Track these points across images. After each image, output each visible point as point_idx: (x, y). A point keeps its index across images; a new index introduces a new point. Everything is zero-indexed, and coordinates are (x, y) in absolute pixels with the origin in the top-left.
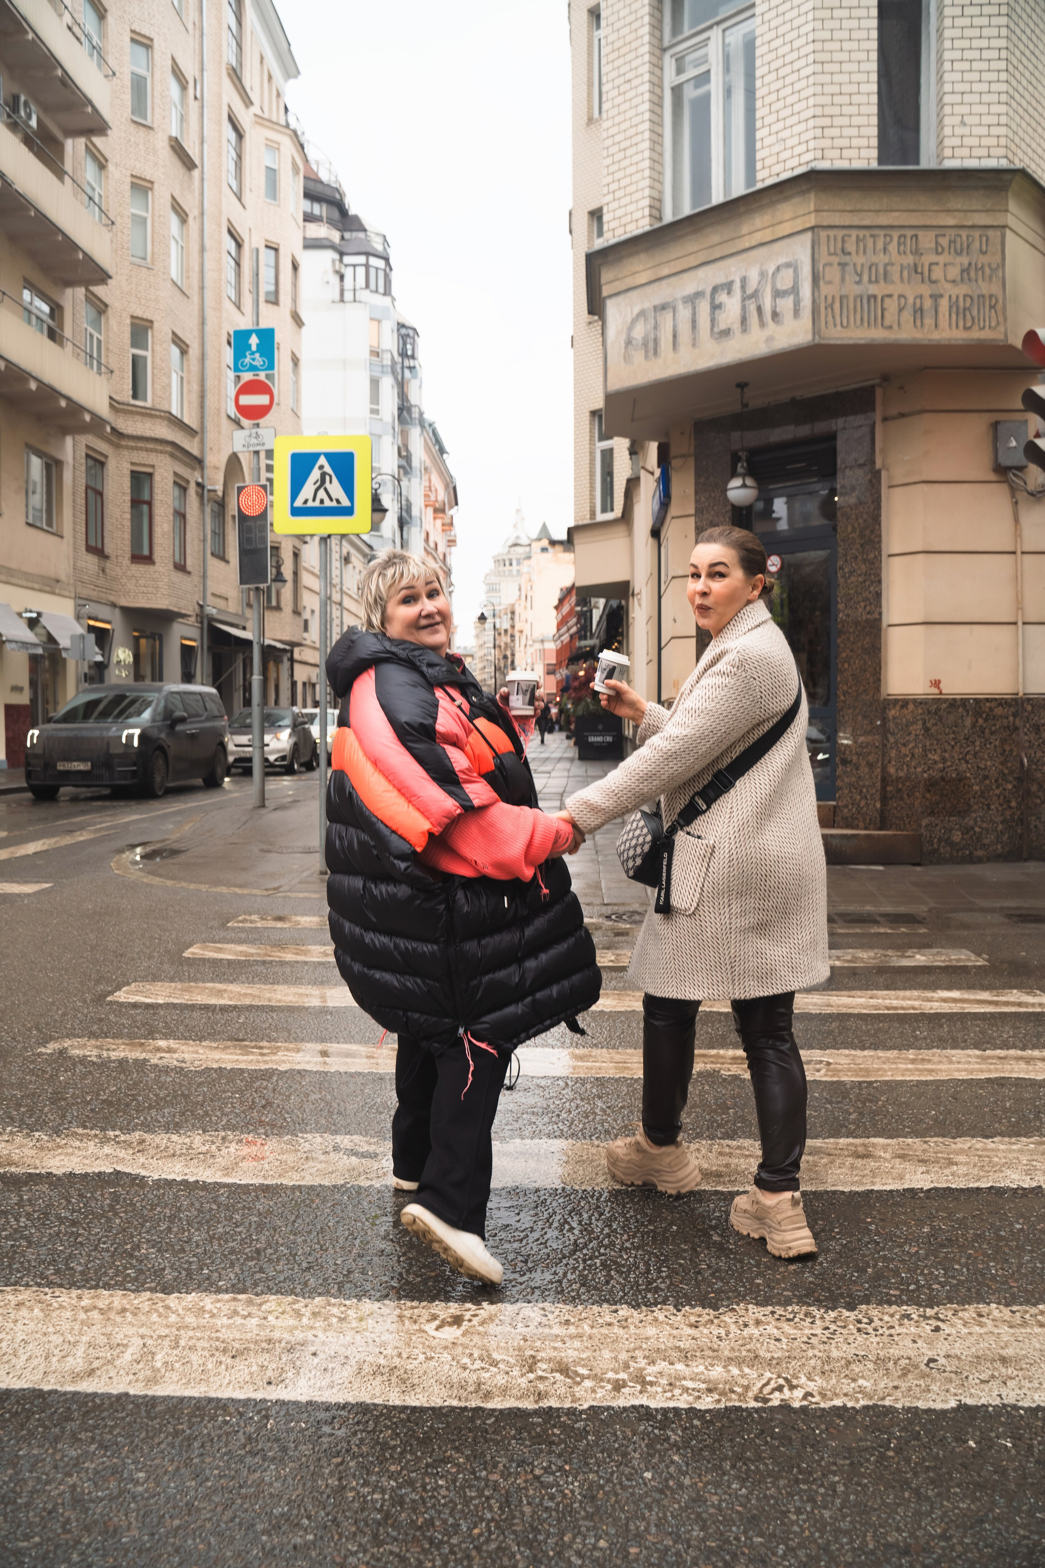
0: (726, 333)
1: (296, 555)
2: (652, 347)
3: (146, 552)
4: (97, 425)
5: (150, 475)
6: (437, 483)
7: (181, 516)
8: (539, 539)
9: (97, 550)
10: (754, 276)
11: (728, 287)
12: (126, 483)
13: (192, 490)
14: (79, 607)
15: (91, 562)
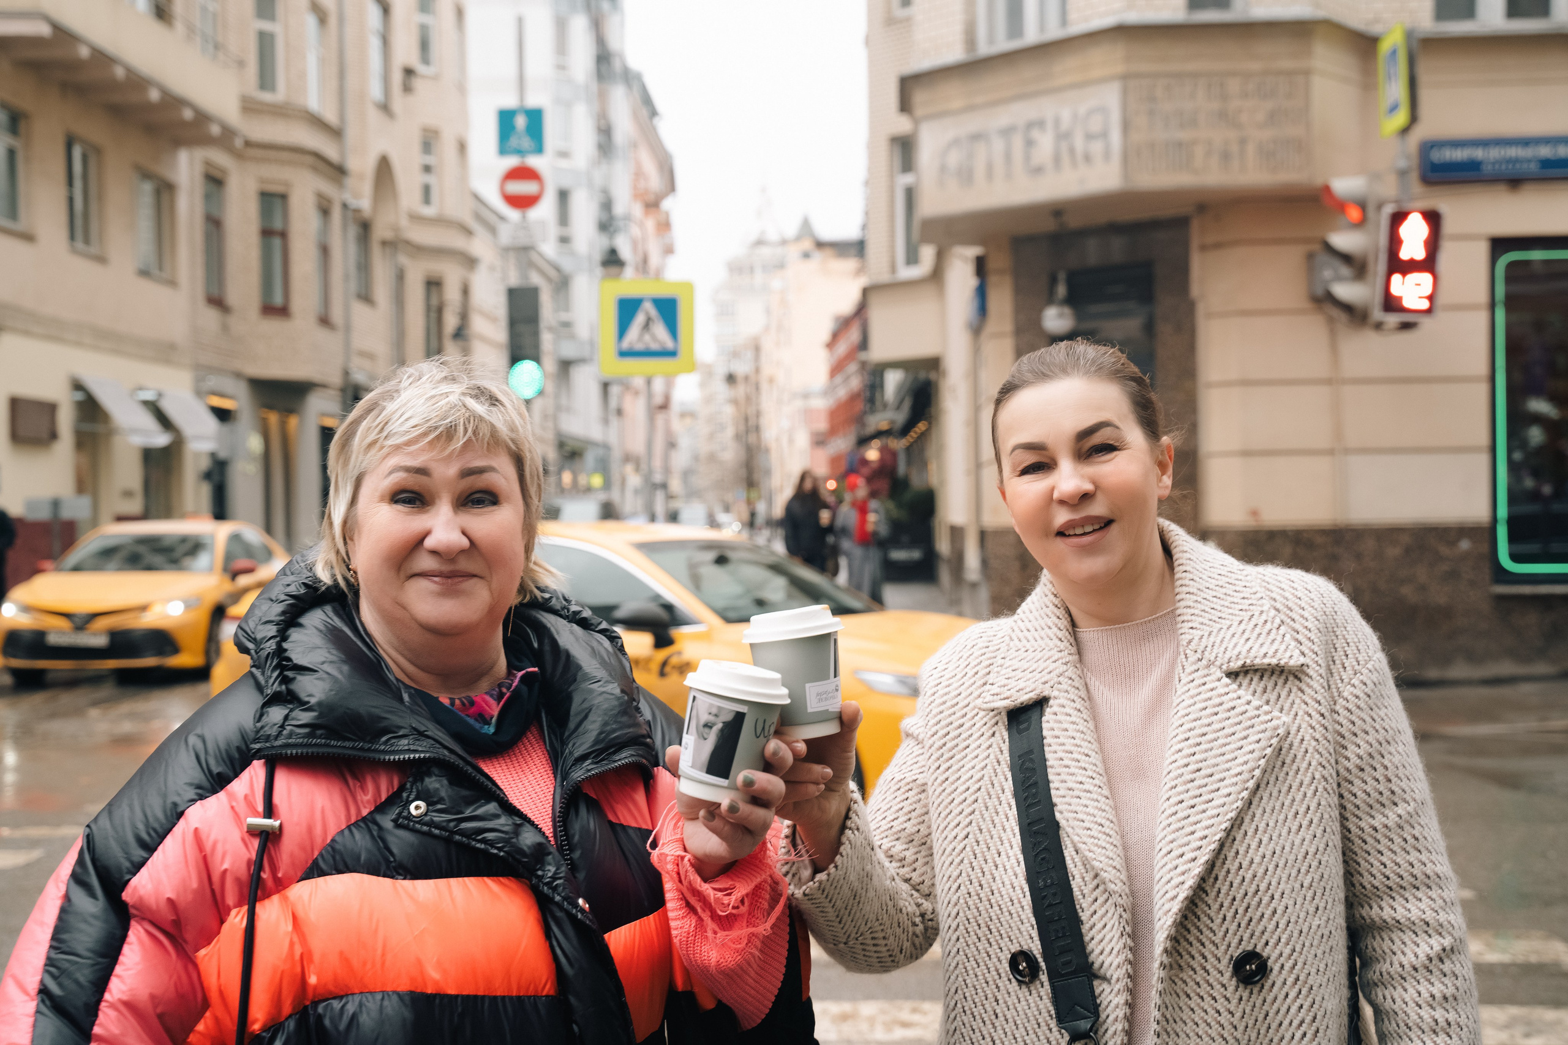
0: (1038, 170)
1: (465, 291)
2: (966, 176)
3: (278, 300)
4: (227, 138)
5: (284, 197)
6: (650, 167)
7: (325, 251)
8: (798, 238)
9: (217, 302)
10: (1066, 115)
11: (1040, 124)
12: (252, 208)
13: (336, 214)
14: (198, 380)
15: (210, 317)
